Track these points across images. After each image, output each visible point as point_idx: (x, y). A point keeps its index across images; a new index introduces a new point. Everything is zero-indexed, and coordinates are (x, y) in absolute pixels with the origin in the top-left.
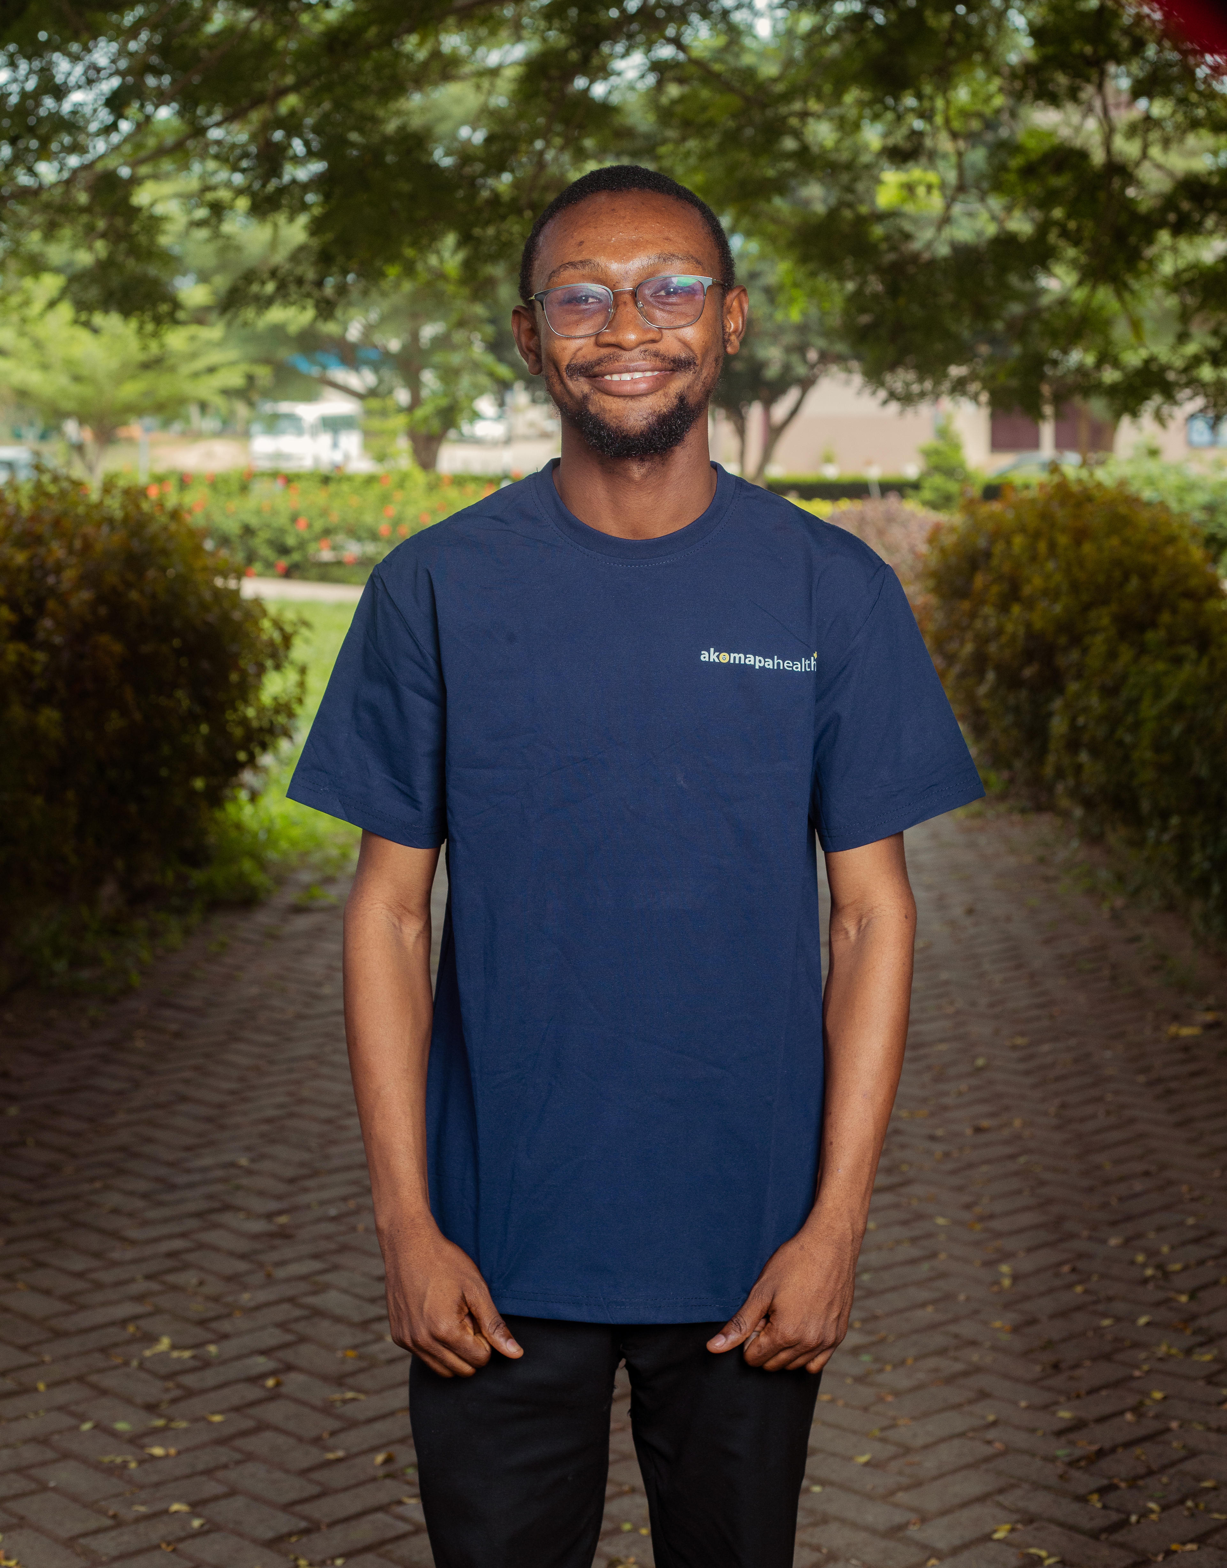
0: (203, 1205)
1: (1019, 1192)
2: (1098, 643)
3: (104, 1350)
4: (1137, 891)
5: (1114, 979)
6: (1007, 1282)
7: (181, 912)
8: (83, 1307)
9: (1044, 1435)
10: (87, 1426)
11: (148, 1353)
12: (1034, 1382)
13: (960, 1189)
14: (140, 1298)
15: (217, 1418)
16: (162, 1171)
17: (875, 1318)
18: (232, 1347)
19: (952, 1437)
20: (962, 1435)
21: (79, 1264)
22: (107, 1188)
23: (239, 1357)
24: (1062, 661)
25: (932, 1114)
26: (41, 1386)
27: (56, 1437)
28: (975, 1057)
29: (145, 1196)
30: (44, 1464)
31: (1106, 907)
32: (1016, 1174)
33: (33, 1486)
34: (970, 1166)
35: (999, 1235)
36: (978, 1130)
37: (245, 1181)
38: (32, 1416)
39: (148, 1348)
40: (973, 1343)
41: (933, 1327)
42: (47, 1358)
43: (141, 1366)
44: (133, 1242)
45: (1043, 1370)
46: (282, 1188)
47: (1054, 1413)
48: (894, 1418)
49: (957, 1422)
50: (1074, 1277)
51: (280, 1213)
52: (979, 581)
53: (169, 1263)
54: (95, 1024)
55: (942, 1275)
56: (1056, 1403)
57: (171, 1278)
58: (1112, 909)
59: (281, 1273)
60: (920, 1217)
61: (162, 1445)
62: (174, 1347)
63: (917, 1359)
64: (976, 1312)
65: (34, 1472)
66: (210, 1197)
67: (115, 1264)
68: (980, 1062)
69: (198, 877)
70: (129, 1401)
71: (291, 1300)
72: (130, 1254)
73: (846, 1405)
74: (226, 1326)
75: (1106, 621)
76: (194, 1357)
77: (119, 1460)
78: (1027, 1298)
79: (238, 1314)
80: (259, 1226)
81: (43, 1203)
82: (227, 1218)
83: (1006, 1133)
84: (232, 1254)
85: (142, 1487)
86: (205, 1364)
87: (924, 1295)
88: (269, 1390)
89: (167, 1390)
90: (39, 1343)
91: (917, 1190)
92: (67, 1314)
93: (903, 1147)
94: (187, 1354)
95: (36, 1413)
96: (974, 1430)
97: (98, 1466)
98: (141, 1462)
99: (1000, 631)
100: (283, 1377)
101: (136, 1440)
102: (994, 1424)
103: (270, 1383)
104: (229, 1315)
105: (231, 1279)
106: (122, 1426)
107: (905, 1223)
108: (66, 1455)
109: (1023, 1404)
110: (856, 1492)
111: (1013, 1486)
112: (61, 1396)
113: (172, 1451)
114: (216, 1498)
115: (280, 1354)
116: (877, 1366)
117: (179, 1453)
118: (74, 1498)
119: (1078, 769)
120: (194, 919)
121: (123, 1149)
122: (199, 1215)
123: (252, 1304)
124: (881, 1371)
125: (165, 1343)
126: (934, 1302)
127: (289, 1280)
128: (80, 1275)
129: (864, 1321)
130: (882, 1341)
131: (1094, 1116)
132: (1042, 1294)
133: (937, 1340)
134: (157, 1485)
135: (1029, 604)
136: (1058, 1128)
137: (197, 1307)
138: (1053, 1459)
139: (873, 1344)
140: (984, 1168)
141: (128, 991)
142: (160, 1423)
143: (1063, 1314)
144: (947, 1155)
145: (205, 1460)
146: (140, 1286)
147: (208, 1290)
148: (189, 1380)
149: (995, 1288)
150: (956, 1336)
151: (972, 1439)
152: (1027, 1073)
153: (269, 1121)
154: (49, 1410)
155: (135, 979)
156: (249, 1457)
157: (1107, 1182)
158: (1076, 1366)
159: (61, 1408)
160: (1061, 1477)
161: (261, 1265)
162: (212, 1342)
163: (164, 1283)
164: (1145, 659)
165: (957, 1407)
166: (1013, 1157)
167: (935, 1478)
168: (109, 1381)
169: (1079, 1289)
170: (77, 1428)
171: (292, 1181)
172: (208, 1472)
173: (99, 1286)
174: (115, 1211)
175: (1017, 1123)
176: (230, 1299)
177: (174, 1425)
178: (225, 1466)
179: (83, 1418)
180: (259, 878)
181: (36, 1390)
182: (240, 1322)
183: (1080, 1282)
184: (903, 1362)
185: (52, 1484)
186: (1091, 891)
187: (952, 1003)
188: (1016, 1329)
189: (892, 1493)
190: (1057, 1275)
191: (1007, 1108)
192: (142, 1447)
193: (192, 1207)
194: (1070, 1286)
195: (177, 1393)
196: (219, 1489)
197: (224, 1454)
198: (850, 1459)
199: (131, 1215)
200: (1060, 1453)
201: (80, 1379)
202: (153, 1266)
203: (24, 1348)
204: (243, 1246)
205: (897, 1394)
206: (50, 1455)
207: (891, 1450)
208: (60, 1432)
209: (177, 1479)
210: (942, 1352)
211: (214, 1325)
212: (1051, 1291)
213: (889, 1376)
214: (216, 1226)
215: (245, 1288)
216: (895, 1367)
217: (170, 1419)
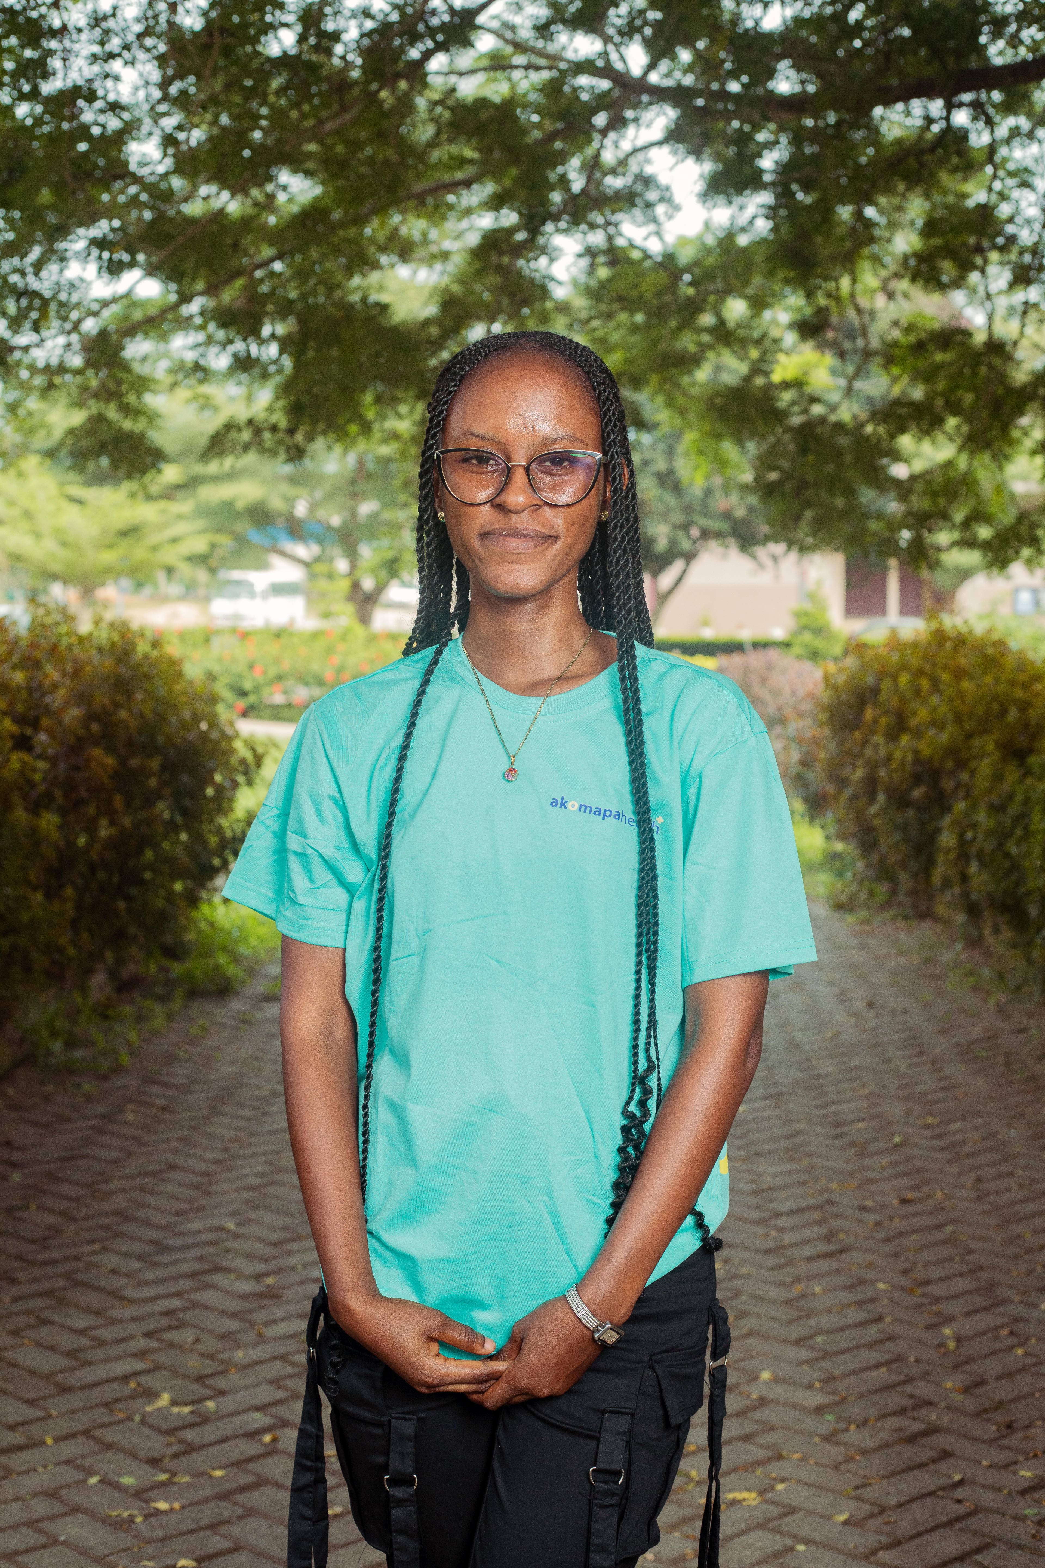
0: (196, 1267)
1: (950, 1259)
2: (985, 767)
3: (107, 1405)
4: (1018, 988)
5: (1008, 1065)
6: (952, 1344)
7: (164, 999)
8: (86, 1364)
9: (1010, 1494)
10: (94, 1480)
11: (149, 1408)
12: (991, 1441)
13: (895, 1256)
14: (140, 1355)
15: (218, 1473)
16: (156, 1234)
17: (833, 1378)
18: (229, 1403)
19: (923, 1496)
20: (932, 1494)
21: (82, 1321)
22: (105, 1249)
23: (236, 1413)
24: (948, 784)
25: (859, 1187)
26: (49, 1441)
27: (65, 1491)
28: (892, 1135)
29: (140, 1257)
30: (53, 1518)
31: (992, 1001)
32: (944, 1242)
33: (44, 1540)
34: (901, 1234)
35: (937, 1300)
36: (904, 1201)
37: (232, 1244)
38: (41, 1470)
39: (150, 1403)
40: (929, 1403)
41: (889, 1387)
42: (54, 1413)
43: (143, 1421)
44: (132, 1302)
45: (998, 1429)
46: (267, 1251)
47: (1016, 1472)
48: (865, 1477)
49: (926, 1481)
50: (1013, 1340)
51: (267, 1274)
52: (869, 713)
53: (166, 1322)
54: (88, 1098)
55: (890, 1338)
56: (1016, 1462)
57: (168, 1336)
58: (998, 1004)
59: (271, 1332)
60: (861, 1282)
61: (166, 1500)
62: (174, 1403)
63: (878, 1418)
64: (928, 1373)
65: (44, 1525)
66: (201, 1259)
67: (114, 1322)
68: (897, 1139)
69: (178, 968)
70: (133, 1455)
71: (282, 1358)
72: (129, 1313)
73: (817, 1463)
74: (222, 1383)
75: (990, 747)
76: (192, 1412)
77: (126, 1514)
78: (972, 1360)
79: (232, 1370)
80: (248, 1287)
81: (46, 1263)
82: (218, 1279)
83: (930, 1204)
84: (223, 1313)
85: (149, 1542)
86: (204, 1420)
87: (876, 1356)
88: (266, 1445)
89: (169, 1445)
90: (45, 1398)
91: (855, 1256)
92: (71, 1369)
93: (837, 1216)
94: (186, 1410)
95: (45, 1467)
96: (943, 1489)
97: (105, 1520)
98: (147, 1517)
99: (889, 758)
100: (279, 1433)
101: (140, 1495)
102: (961, 1482)
103: (267, 1438)
104: (225, 1372)
105: (223, 1337)
106: (127, 1480)
107: (849, 1288)
108: (75, 1510)
109: (986, 1463)
110: (839, 1551)
111: (988, 1546)
112: (69, 1450)
113: (177, 1506)
114: (220, 1554)
115: (275, 1410)
116: (841, 1426)
117: (183, 1507)
118: (85, 1553)
119: (964, 878)
120: (177, 1005)
121: (118, 1213)
122: (192, 1275)
123: (245, 1361)
124: (846, 1430)
125: (165, 1399)
126: (887, 1363)
127: (278, 1339)
128: (82, 1332)
129: (824, 1381)
130: (843, 1400)
131: (1008, 1189)
132: (986, 1357)
133: (894, 1400)
134: (163, 1540)
135: (918, 734)
136: (977, 1200)
137: (194, 1364)
138: (1023, 1519)
139: (836, 1404)
140: (915, 1237)
141: (118, 1069)
142: (163, 1477)
143: (1008, 1375)
144: (878, 1224)
145: (208, 1514)
146: (141, 1343)
147: (203, 1347)
148: (190, 1435)
149: (942, 1350)
150: (912, 1396)
151: (942, 1497)
152: (941, 1149)
153: (252, 1188)
154: (56, 1464)
155: (125, 1058)
156: (251, 1512)
157: (1029, 1251)
158: (1029, 1426)
159: (67, 1462)
160: (1034, 1536)
161: (252, 1324)
162: (209, 1398)
163: (161, 1340)
164: (1030, 780)
165: (922, 1466)
166: (939, 1226)
167: (913, 1538)
168: (114, 1435)
169: (1020, 1351)
170: (84, 1482)
171: (276, 1244)
172: (212, 1527)
173: (101, 1343)
174: (113, 1271)
175: (939, 1195)
176: (225, 1356)
177: (176, 1479)
178: (228, 1522)
179: (90, 1472)
180: (233, 970)
181: (44, 1443)
182: (234, 1379)
183: (1020, 1345)
184: (865, 1422)
185: (62, 1538)
186: (976, 988)
187: (865, 1086)
188: (966, 1390)
189: (873, 1553)
190: (997, 1338)
191: (927, 1182)
192: (148, 1501)
193: (185, 1268)
194: (1011, 1348)
195: (179, 1448)
196: (225, 1545)
197: (226, 1509)
198: (829, 1518)
199: (128, 1275)
200: (1028, 1512)
201: (86, 1433)
202: (150, 1325)
203: (32, 1403)
204: (234, 1305)
205: (864, 1453)
206: (59, 1509)
207: (866, 1509)
208: (68, 1486)
209: (182, 1534)
210: (901, 1412)
211: (211, 1381)
212: (993, 1353)
213: (853, 1436)
214: (208, 1286)
215: (239, 1346)
216: (858, 1426)
217: (174, 1474)
